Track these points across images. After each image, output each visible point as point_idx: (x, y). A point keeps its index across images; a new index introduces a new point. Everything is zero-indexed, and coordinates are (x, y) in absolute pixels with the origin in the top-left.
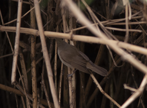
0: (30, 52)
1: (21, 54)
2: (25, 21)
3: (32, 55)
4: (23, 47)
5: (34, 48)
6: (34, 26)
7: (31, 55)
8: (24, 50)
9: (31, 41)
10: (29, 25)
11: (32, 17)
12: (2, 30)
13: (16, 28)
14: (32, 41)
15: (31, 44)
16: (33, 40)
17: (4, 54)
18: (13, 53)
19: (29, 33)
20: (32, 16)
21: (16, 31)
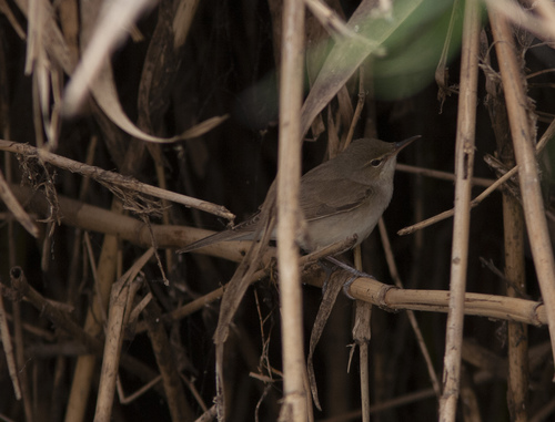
0: (504, 385)
1: (467, 392)
2: (482, 259)
3: (513, 394)
4: (475, 362)
5: (522, 367)
6: (519, 277)
7: (508, 393)
8: (480, 377)
9: (507, 339)
10: (500, 274)
11: (512, 240)
12: (392, 306)
13: (449, 295)
14: (512, 339)
15: (510, 352)
16: (517, 332)
17: (396, 394)
18: (436, 387)
19: (503, 315)
20: (512, 236)
21: (448, 306)
